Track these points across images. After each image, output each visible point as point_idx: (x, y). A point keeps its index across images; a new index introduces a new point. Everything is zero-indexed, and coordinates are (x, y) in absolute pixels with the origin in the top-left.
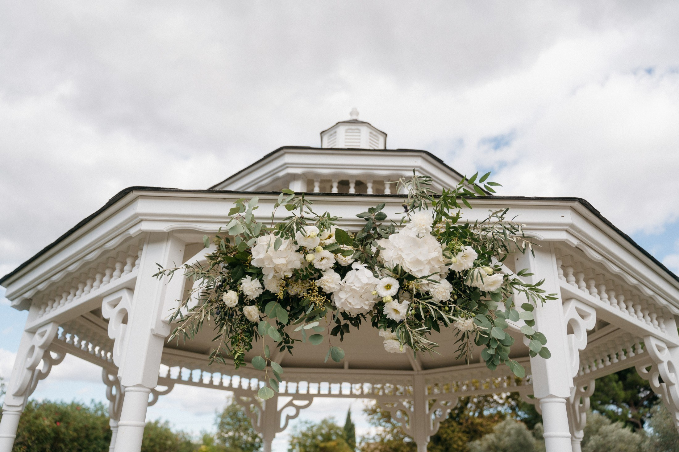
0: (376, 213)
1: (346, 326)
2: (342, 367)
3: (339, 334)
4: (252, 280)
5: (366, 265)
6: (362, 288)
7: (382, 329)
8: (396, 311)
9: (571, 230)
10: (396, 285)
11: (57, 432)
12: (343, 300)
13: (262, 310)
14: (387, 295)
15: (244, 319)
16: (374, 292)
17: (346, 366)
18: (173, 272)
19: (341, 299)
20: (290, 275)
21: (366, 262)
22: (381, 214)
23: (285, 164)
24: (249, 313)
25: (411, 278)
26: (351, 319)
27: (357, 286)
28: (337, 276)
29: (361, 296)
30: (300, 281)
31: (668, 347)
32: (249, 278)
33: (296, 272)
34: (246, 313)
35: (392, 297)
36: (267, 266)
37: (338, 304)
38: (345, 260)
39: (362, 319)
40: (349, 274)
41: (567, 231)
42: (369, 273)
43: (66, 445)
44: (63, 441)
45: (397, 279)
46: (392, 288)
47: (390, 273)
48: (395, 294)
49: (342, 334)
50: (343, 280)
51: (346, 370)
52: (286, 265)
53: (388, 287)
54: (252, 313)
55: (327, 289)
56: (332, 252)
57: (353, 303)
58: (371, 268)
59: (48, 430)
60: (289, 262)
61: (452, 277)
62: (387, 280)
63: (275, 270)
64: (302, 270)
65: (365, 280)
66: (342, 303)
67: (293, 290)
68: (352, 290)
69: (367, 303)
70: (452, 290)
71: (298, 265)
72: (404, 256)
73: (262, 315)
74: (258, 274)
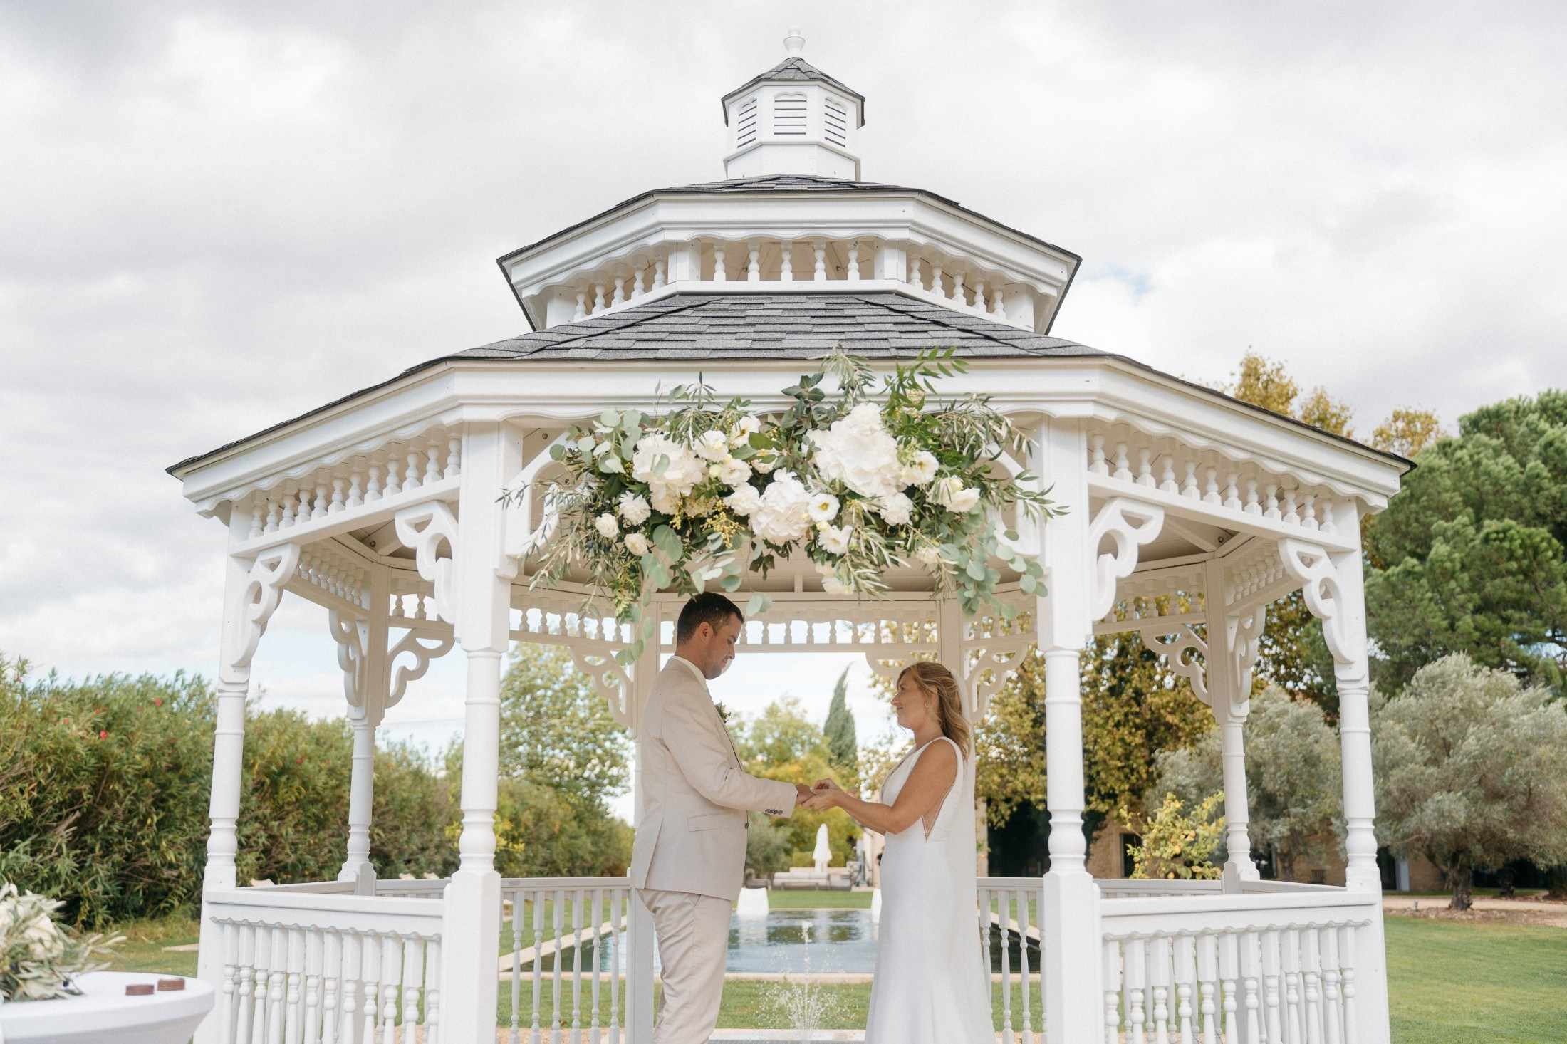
0: (810, 389)
1: (770, 558)
2: (791, 589)
3: (761, 569)
4: (635, 498)
5: (794, 474)
6: (789, 508)
7: (819, 564)
8: (835, 541)
9: (1101, 400)
10: (834, 504)
11: (102, 756)
12: (763, 526)
13: (650, 538)
14: (823, 519)
15: (628, 554)
16: (805, 516)
17: (799, 585)
18: (522, 491)
19: (760, 523)
20: (687, 493)
21: (794, 468)
22: (816, 390)
23: (660, 223)
24: (633, 545)
25: (854, 495)
26: (777, 548)
27: (780, 508)
28: (754, 491)
29: (787, 520)
30: (702, 498)
31: (1328, 554)
32: (631, 495)
33: (695, 488)
34: (629, 545)
35: (828, 521)
36: (657, 482)
37: (756, 531)
38: (764, 468)
39: (793, 545)
40: (770, 487)
41: (1094, 402)
42: (798, 485)
43: (125, 786)
44: (119, 777)
45: (837, 496)
46: (829, 508)
47: (824, 487)
48: (832, 518)
49: (765, 569)
50: (763, 497)
51: (799, 594)
52: (683, 480)
53: (825, 506)
54: (637, 545)
55: (740, 510)
56: (745, 460)
57: (777, 530)
58: (800, 478)
59: (79, 747)
60: (687, 475)
61: (911, 491)
62: (823, 498)
63: (667, 486)
64: (705, 486)
65: (792, 499)
66: (763, 529)
67: (694, 511)
68: (775, 511)
69: (796, 527)
70: (912, 508)
71: (698, 479)
72: (844, 463)
73: (651, 544)
74: (644, 490)
